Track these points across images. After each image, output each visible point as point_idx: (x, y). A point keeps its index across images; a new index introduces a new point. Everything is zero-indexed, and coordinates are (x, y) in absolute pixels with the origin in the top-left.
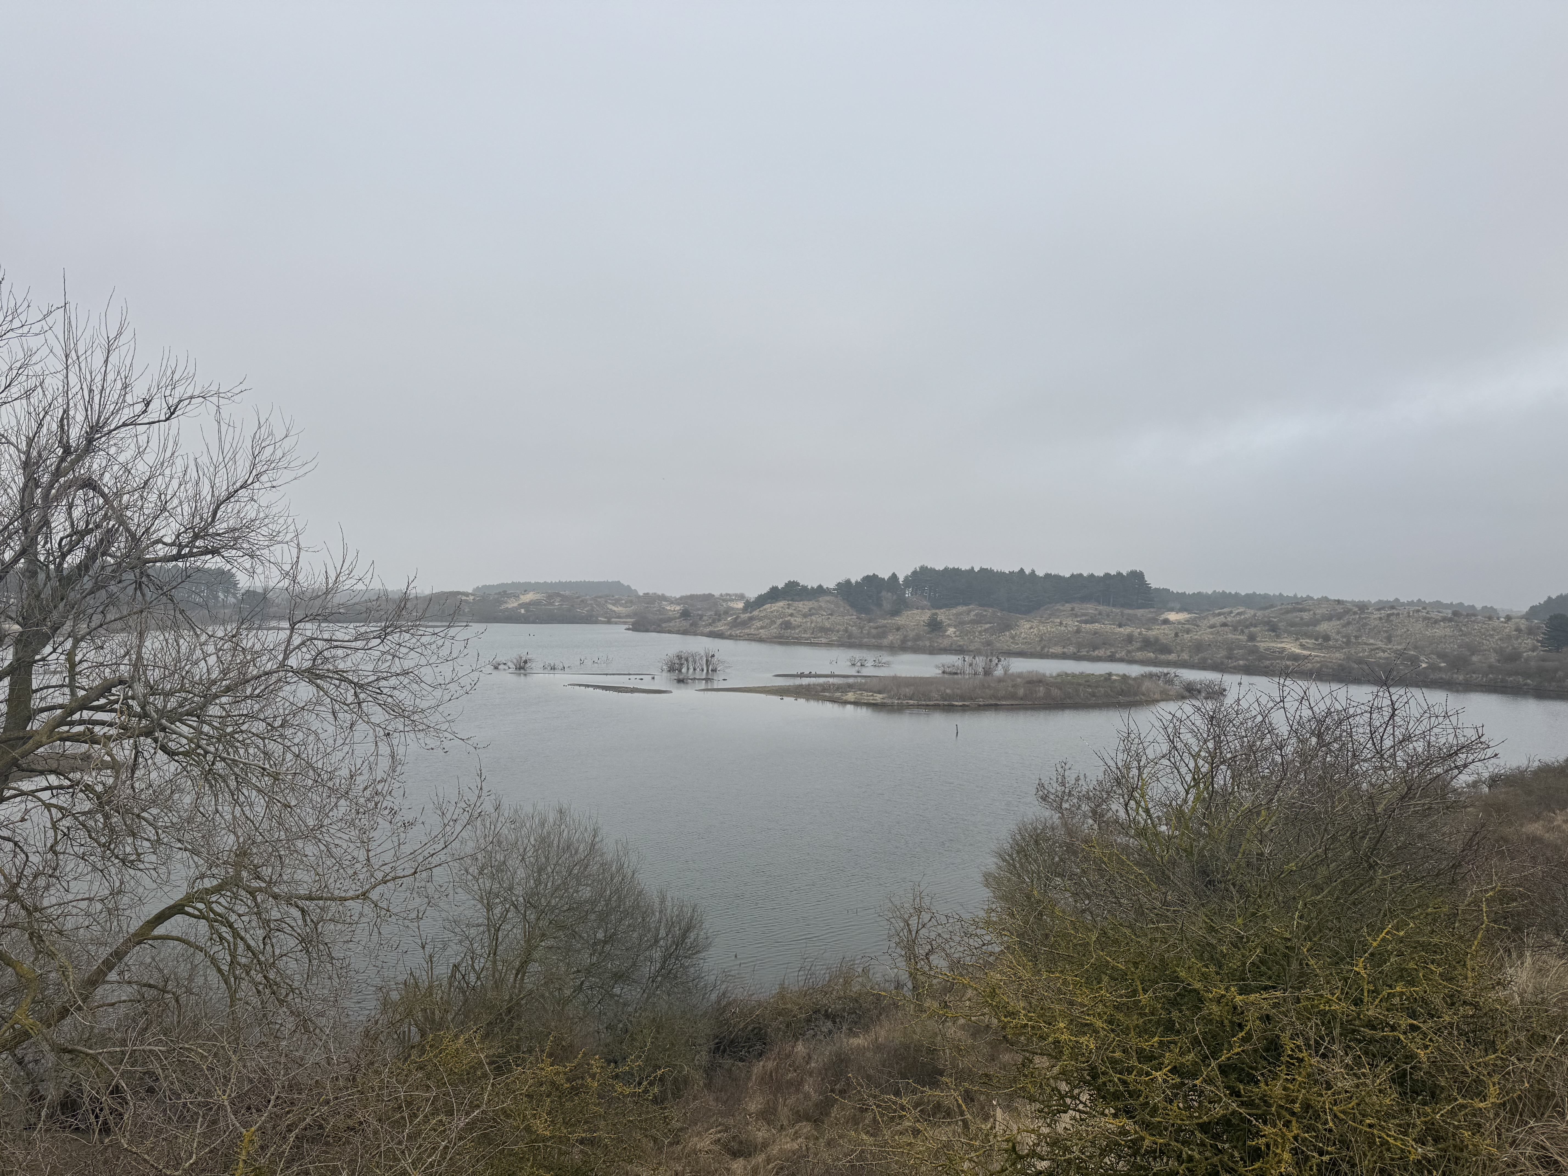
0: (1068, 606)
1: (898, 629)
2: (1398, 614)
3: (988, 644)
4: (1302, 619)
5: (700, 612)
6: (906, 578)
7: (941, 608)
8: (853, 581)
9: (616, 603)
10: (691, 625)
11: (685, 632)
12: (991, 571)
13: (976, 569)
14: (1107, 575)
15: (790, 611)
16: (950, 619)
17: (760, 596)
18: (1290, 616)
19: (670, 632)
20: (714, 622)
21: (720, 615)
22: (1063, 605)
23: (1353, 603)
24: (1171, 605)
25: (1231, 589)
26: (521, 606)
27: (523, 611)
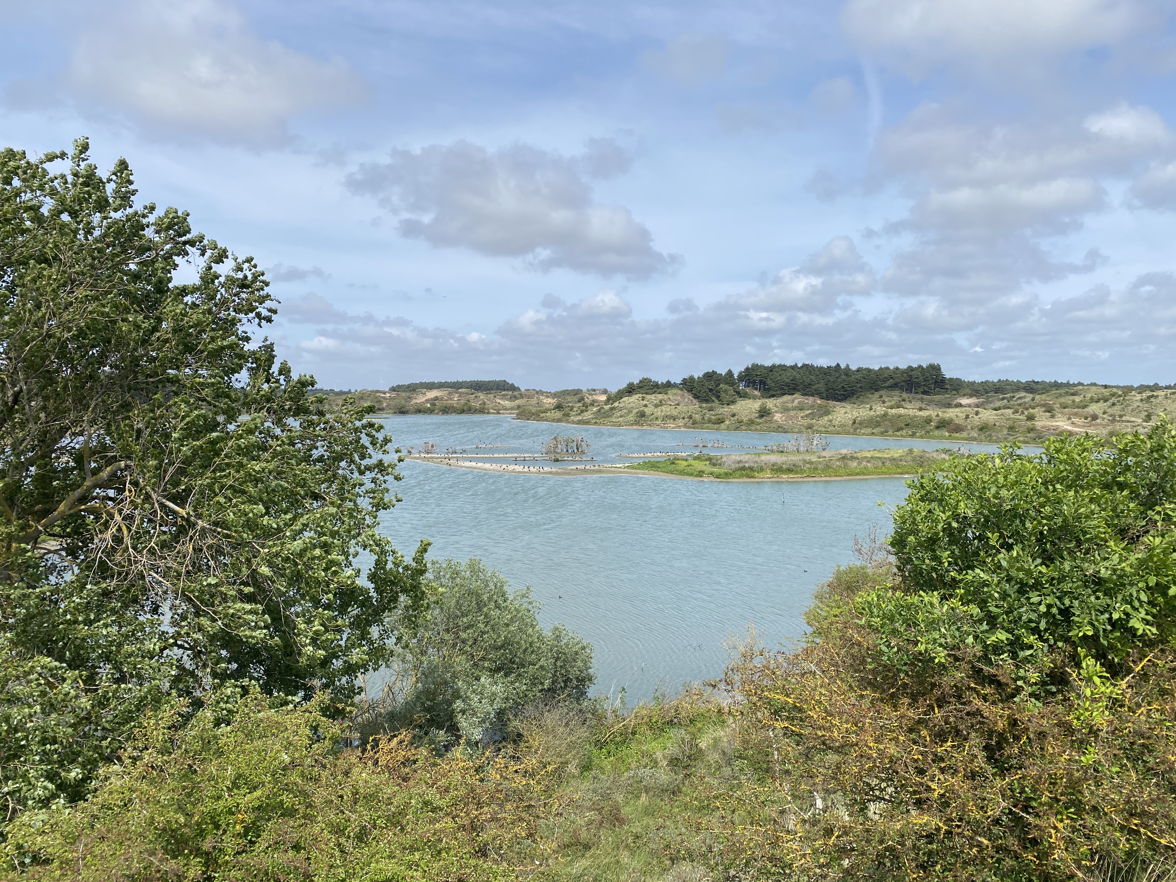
0: (877, 394)
1: (733, 415)
2: (1157, 396)
3: (810, 427)
4: (1074, 401)
5: (570, 405)
6: (740, 373)
7: (770, 397)
8: (696, 377)
9: (504, 397)
10: (564, 415)
11: (559, 420)
12: (812, 366)
13: (799, 365)
14: (910, 368)
15: (645, 402)
16: (777, 407)
17: (619, 391)
18: (1062, 400)
19: (546, 420)
20: (582, 412)
21: (587, 407)
22: (873, 394)
23: (1117, 387)
24: (962, 392)
25: (1013, 378)
26: (427, 401)
27: (429, 405)
